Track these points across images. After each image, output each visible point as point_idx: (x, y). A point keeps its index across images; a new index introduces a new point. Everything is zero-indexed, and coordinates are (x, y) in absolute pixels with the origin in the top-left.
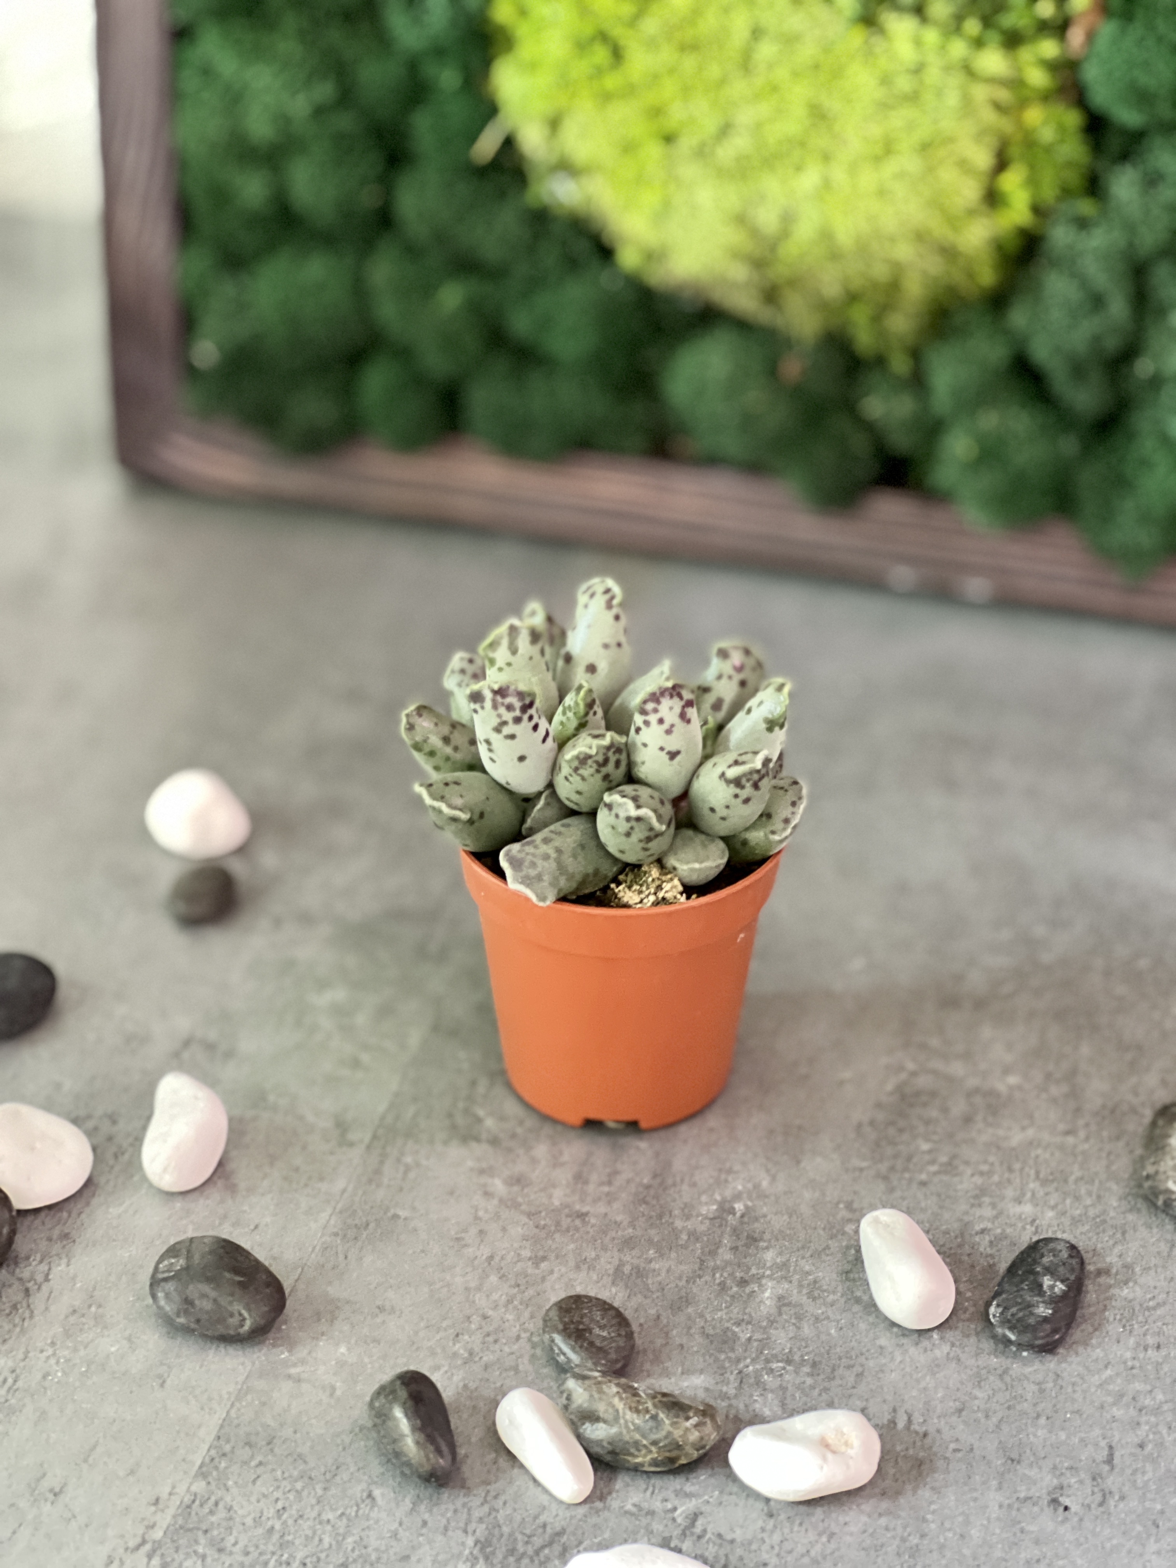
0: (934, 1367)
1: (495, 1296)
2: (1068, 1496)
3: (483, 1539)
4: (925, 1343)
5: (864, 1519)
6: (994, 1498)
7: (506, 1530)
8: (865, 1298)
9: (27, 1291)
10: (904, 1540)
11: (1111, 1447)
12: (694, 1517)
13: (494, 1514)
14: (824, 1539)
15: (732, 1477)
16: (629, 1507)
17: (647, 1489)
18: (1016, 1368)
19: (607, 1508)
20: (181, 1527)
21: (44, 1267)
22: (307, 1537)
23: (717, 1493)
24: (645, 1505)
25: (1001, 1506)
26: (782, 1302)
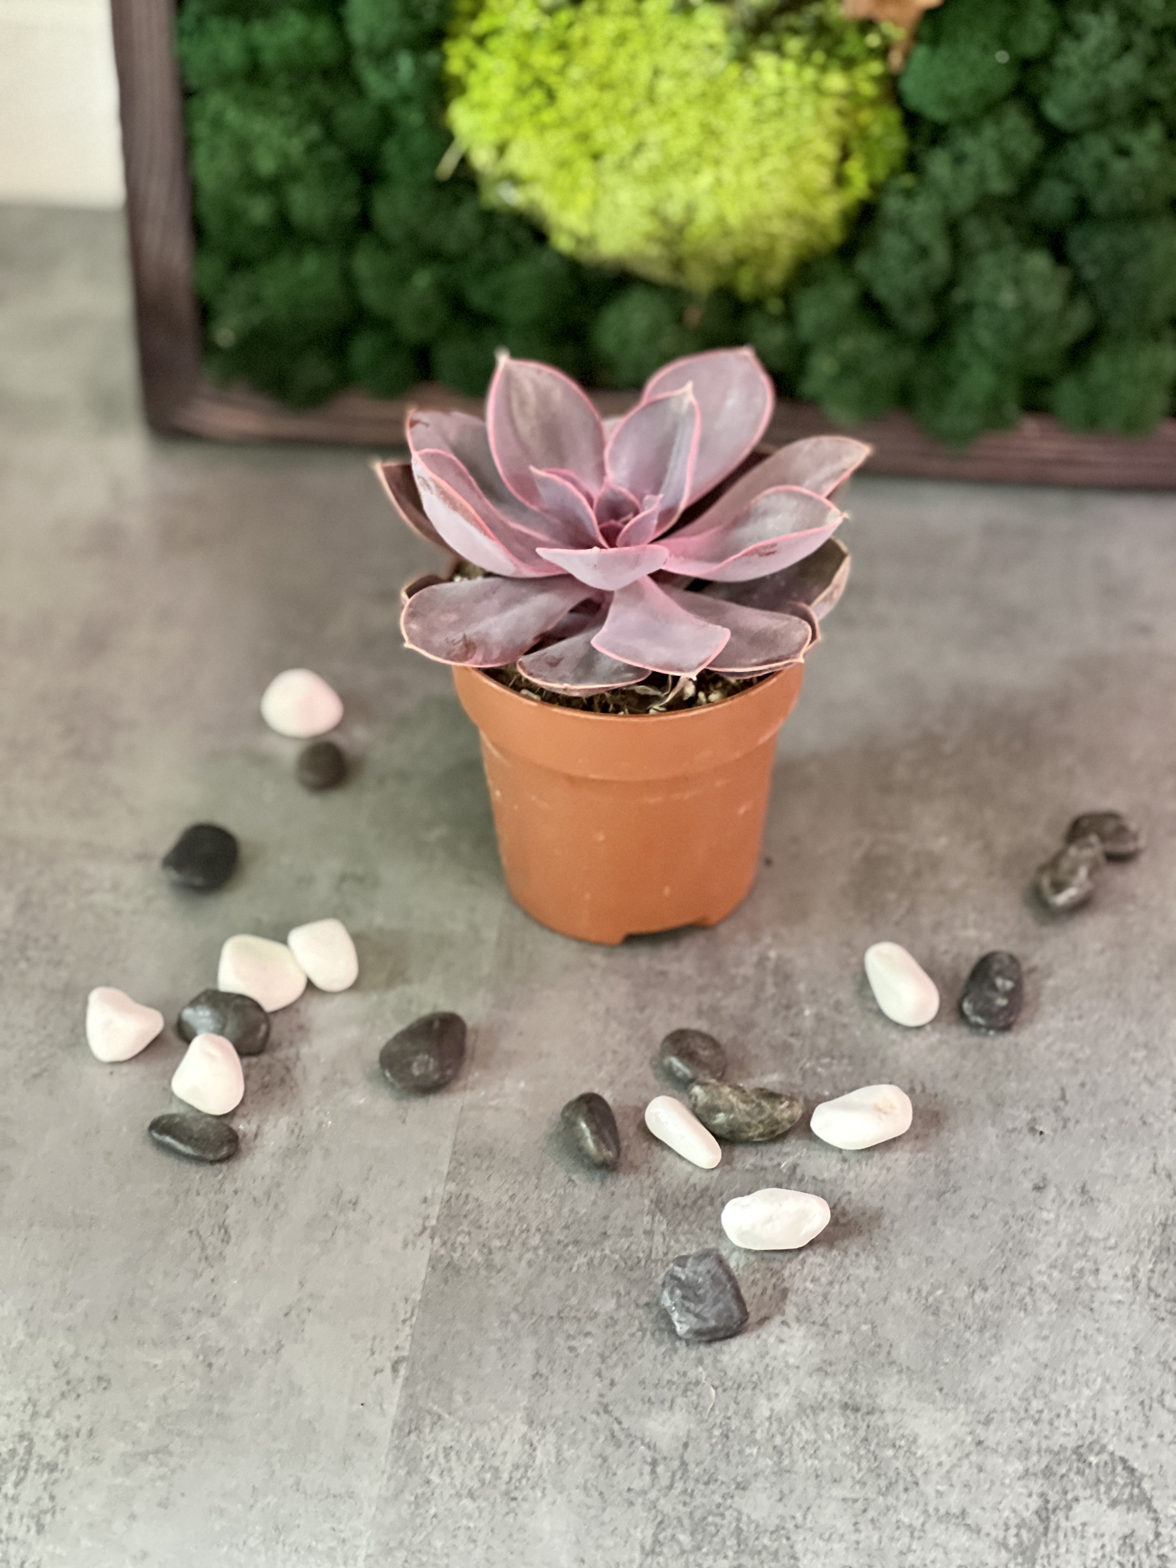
0: (932, 1049)
1: (618, 1037)
2: (1040, 1125)
3: (655, 1200)
4: (922, 1034)
5: (907, 1156)
6: (991, 1131)
7: (669, 1191)
8: (875, 1007)
9: (288, 1069)
10: (937, 1166)
11: (1063, 1090)
12: (794, 1168)
13: (658, 1182)
14: (884, 1172)
15: (814, 1138)
16: (748, 1166)
17: (757, 1154)
18: (988, 1043)
19: (733, 1169)
20: (447, 1215)
21: (292, 1052)
22: (536, 1212)
23: (805, 1150)
24: (759, 1163)
25: (997, 1136)
26: (819, 1018)
